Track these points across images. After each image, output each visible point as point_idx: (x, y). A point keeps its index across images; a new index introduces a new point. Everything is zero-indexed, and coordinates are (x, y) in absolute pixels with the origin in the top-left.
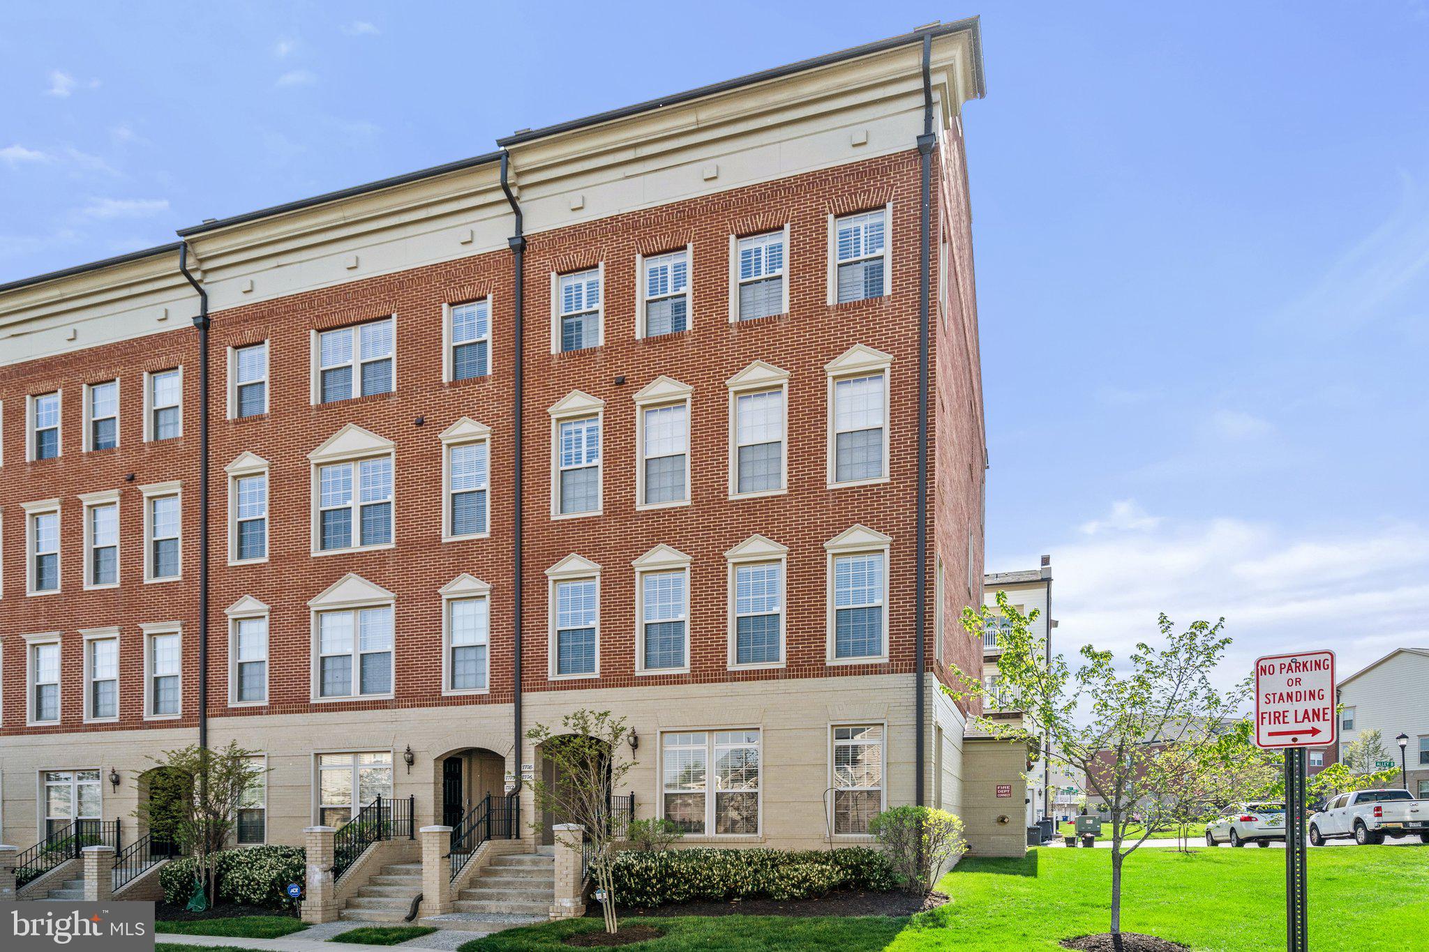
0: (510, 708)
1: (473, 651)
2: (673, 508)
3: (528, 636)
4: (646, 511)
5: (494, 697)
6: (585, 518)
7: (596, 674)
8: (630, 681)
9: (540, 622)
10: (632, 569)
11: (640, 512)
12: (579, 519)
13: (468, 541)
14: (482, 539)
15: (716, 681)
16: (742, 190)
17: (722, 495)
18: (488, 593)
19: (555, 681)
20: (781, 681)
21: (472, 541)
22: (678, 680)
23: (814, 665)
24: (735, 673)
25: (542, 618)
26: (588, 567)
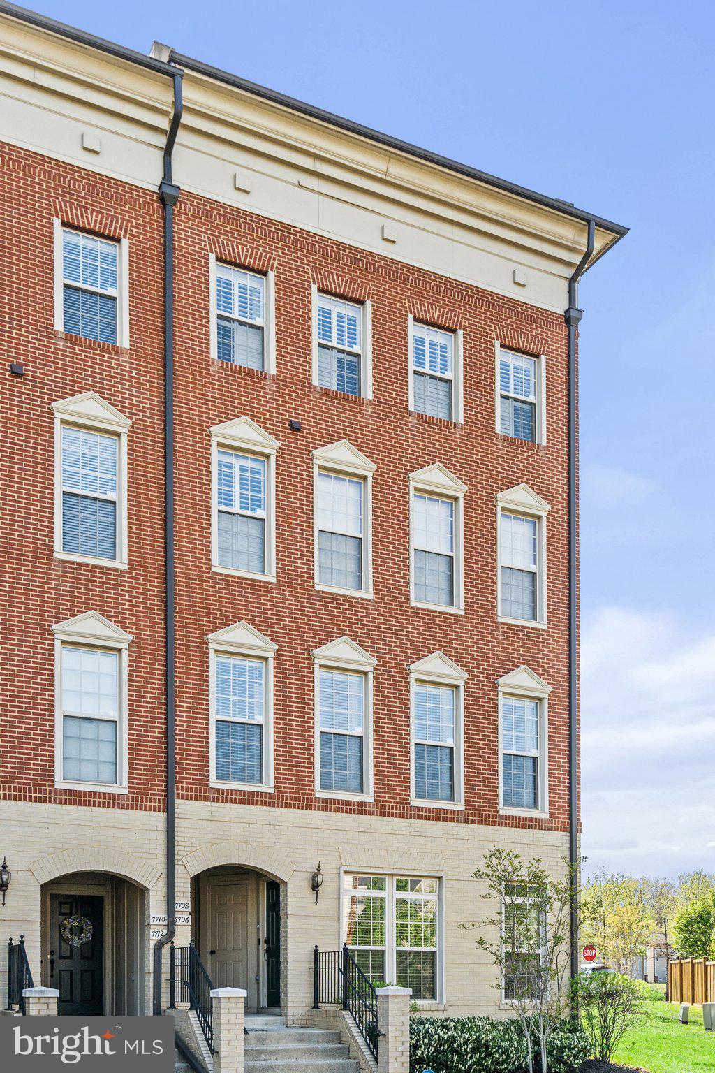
0: (159, 818)
1: (92, 726)
2: (354, 598)
3: (182, 720)
4: (325, 593)
5: (135, 801)
6: (254, 580)
7: (268, 786)
8: (308, 802)
9: (197, 704)
10: (310, 659)
11: (318, 591)
12: (247, 579)
13: (94, 566)
14: (116, 570)
15: (396, 816)
16: (419, 270)
17: (403, 597)
18: (126, 646)
19: (218, 790)
20: (460, 825)
21: (101, 568)
22: (360, 809)
23: (488, 811)
24: (418, 809)
25: (200, 699)
26: (259, 643)
